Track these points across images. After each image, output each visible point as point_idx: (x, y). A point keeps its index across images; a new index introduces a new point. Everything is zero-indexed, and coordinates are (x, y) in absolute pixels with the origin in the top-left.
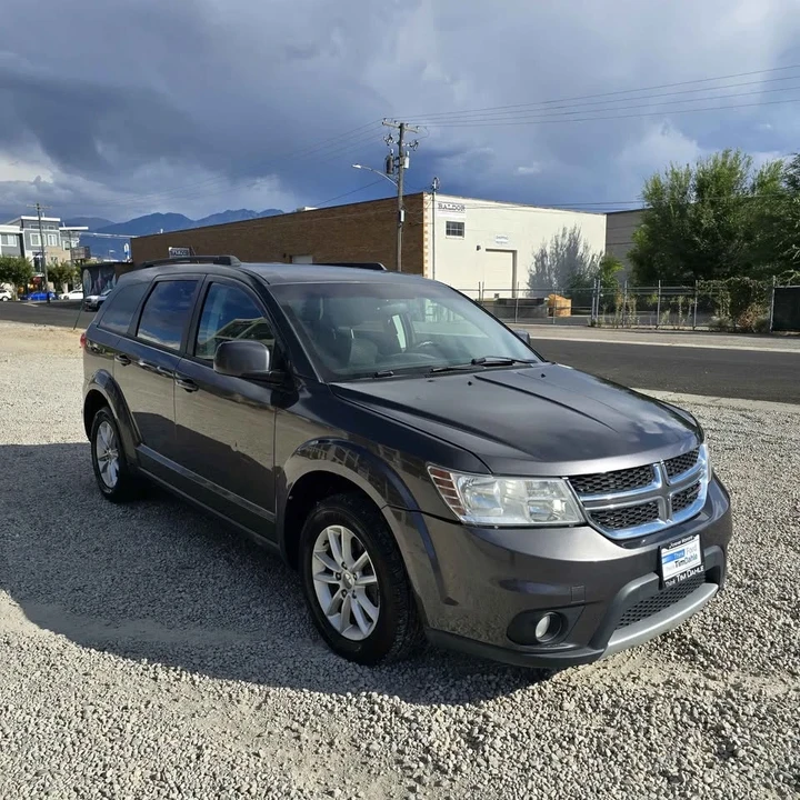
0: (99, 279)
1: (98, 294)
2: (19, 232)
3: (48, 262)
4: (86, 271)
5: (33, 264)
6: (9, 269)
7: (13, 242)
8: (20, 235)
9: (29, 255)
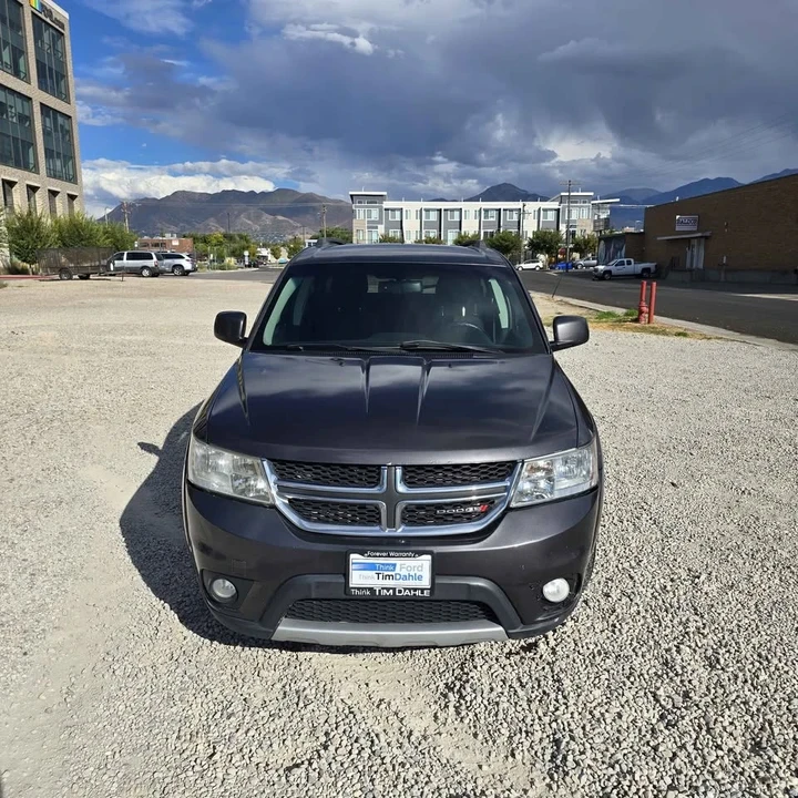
0: (612, 250)
1: (606, 264)
2: (557, 207)
3: (578, 234)
4: (602, 242)
5: (564, 237)
6: (544, 242)
7: (551, 216)
8: (558, 210)
9: (563, 228)
